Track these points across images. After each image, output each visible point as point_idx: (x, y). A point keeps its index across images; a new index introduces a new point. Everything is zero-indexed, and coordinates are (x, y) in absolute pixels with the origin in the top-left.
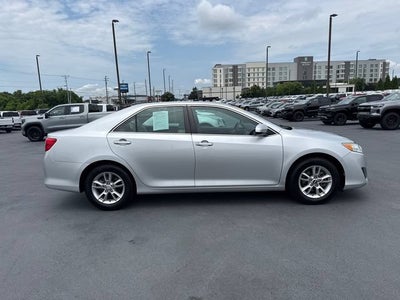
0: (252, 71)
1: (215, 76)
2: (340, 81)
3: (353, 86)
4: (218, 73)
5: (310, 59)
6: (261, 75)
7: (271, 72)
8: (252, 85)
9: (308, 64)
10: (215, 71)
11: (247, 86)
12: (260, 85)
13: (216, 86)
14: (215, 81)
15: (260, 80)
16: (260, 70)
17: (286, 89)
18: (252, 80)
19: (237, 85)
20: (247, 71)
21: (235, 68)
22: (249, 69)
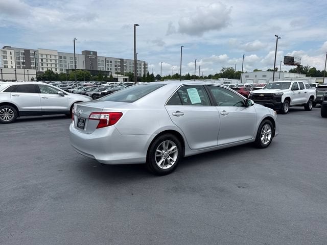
0: (44, 57)
1: (5, 57)
2: (118, 73)
3: (128, 78)
4: (8, 55)
5: (95, 53)
6: (53, 62)
7: (63, 59)
8: (45, 70)
9: (93, 57)
10: (5, 52)
11: (41, 70)
12: (54, 70)
13: (6, 67)
14: (5, 62)
15: (53, 66)
16: (53, 57)
17: (78, 76)
18: (45, 65)
19: (31, 68)
20: (40, 57)
21: (27, 53)
22: (42, 55)
